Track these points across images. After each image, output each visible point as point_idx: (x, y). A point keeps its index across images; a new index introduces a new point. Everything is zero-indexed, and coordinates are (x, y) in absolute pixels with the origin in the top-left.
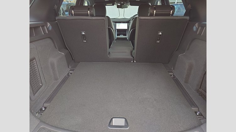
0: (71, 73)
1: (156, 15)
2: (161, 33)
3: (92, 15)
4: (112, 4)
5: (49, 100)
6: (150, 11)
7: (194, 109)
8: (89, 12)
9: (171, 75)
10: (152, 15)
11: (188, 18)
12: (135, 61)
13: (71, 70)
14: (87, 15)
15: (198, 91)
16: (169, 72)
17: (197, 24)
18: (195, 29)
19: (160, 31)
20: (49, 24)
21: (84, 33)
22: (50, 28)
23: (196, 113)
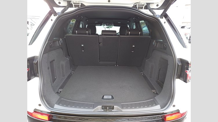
0: (73, 73)
1: (130, 35)
2: (134, 46)
3: (89, 34)
4: (100, 25)
5: (62, 87)
6: (127, 32)
7: (153, 91)
8: (87, 32)
9: (142, 74)
10: (128, 34)
11: (150, 37)
12: (118, 65)
13: (72, 71)
14: (86, 34)
15: (157, 81)
16: (141, 72)
17: (155, 41)
18: (154, 43)
19: (134, 45)
20: (61, 39)
21: (83, 46)
22: (62, 42)
23: (154, 93)
